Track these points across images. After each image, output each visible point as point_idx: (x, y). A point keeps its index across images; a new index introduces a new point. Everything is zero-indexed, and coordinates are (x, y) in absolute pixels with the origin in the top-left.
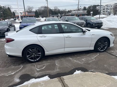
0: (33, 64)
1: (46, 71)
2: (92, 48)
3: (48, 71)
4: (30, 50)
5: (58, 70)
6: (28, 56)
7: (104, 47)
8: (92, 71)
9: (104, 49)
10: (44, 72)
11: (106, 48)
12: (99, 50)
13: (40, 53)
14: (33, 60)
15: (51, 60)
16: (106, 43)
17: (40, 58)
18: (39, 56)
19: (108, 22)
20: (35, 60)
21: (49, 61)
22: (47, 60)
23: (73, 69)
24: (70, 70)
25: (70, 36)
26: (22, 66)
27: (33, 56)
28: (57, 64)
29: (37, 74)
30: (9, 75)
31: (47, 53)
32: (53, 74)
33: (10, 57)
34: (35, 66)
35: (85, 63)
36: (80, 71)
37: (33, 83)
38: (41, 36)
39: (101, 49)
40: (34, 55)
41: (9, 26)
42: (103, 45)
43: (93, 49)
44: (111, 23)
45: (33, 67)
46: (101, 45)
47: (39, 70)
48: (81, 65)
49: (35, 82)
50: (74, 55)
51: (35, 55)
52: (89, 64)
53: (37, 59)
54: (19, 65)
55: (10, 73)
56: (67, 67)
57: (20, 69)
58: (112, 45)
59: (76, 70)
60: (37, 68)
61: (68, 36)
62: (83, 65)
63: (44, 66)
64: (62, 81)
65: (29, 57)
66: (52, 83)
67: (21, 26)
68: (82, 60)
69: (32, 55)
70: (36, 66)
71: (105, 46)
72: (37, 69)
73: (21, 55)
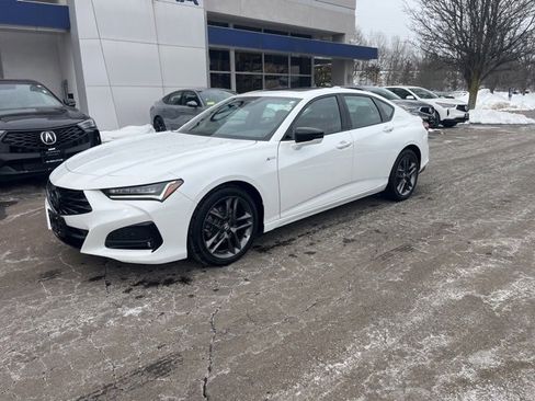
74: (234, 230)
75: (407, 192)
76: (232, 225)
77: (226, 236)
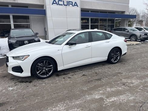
74: (47, 69)
75: (116, 61)
76: (46, 68)
77: (44, 71)
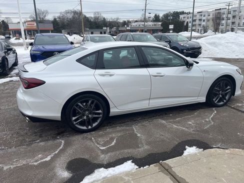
0: (85, 135)
1: (122, 151)
2: (203, 99)
3: (126, 151)
4: (79, 104)
5: (146, 147)
6: (74, 118)
7: (224, 97)
8: (219, 146)
9: (225, 101)
10: (118, 152)
11: (227, 98)
12: (216, 102)
13: (100, 111)
14: (85, 128)
15: (122, 126)
16: (229, 87)
17: (98, 121)
18: (98, 118)
19: (210, 47)
20: (90, 127)
21: (118, 128)
22: (114, 126)
23: (177, 143)
24: (172, 146)
25: (162, 74)
26: (63, 141)
27: (85, 118)
28: (139, 135)
29: (104, 158)
30: (40, 162)
31: (114, 111)
32: (139, 157)
33: (33, 122)
34: (91, 139)
35: (198, 131)
36: (194, 147)
37: (104, 178)
38: (104, 73)
39: (219, 101)
40: (87, 117)
41: (5, 52)
42: (222, 92)
43: (205, 101)
44: (216, 49)
45: (88, 143)
46: (219, 91)
47: (104, 148)
48: (190, 134)
49: (109, 176)
50: (166, 114)
51: (90, 116)
52: (207, 131)
53: (94, 125)
54: (54, 138)
55: (41, 159)
56: (163, 141)
57: (61, 148)
58: (238, 92)
59: (187, 147)
60: (98, 144)
61: (158, 73)
62: (194, 134)
63: (112, 139)
64: (167, 170)
65: (76, 120)
66: (149, 177)
67: (35, 52)
68: (189, 124)
69: (84, 116)
70: (94, 141)
71: (226, 94)
72: (98, 146)
73: (60, 115)
